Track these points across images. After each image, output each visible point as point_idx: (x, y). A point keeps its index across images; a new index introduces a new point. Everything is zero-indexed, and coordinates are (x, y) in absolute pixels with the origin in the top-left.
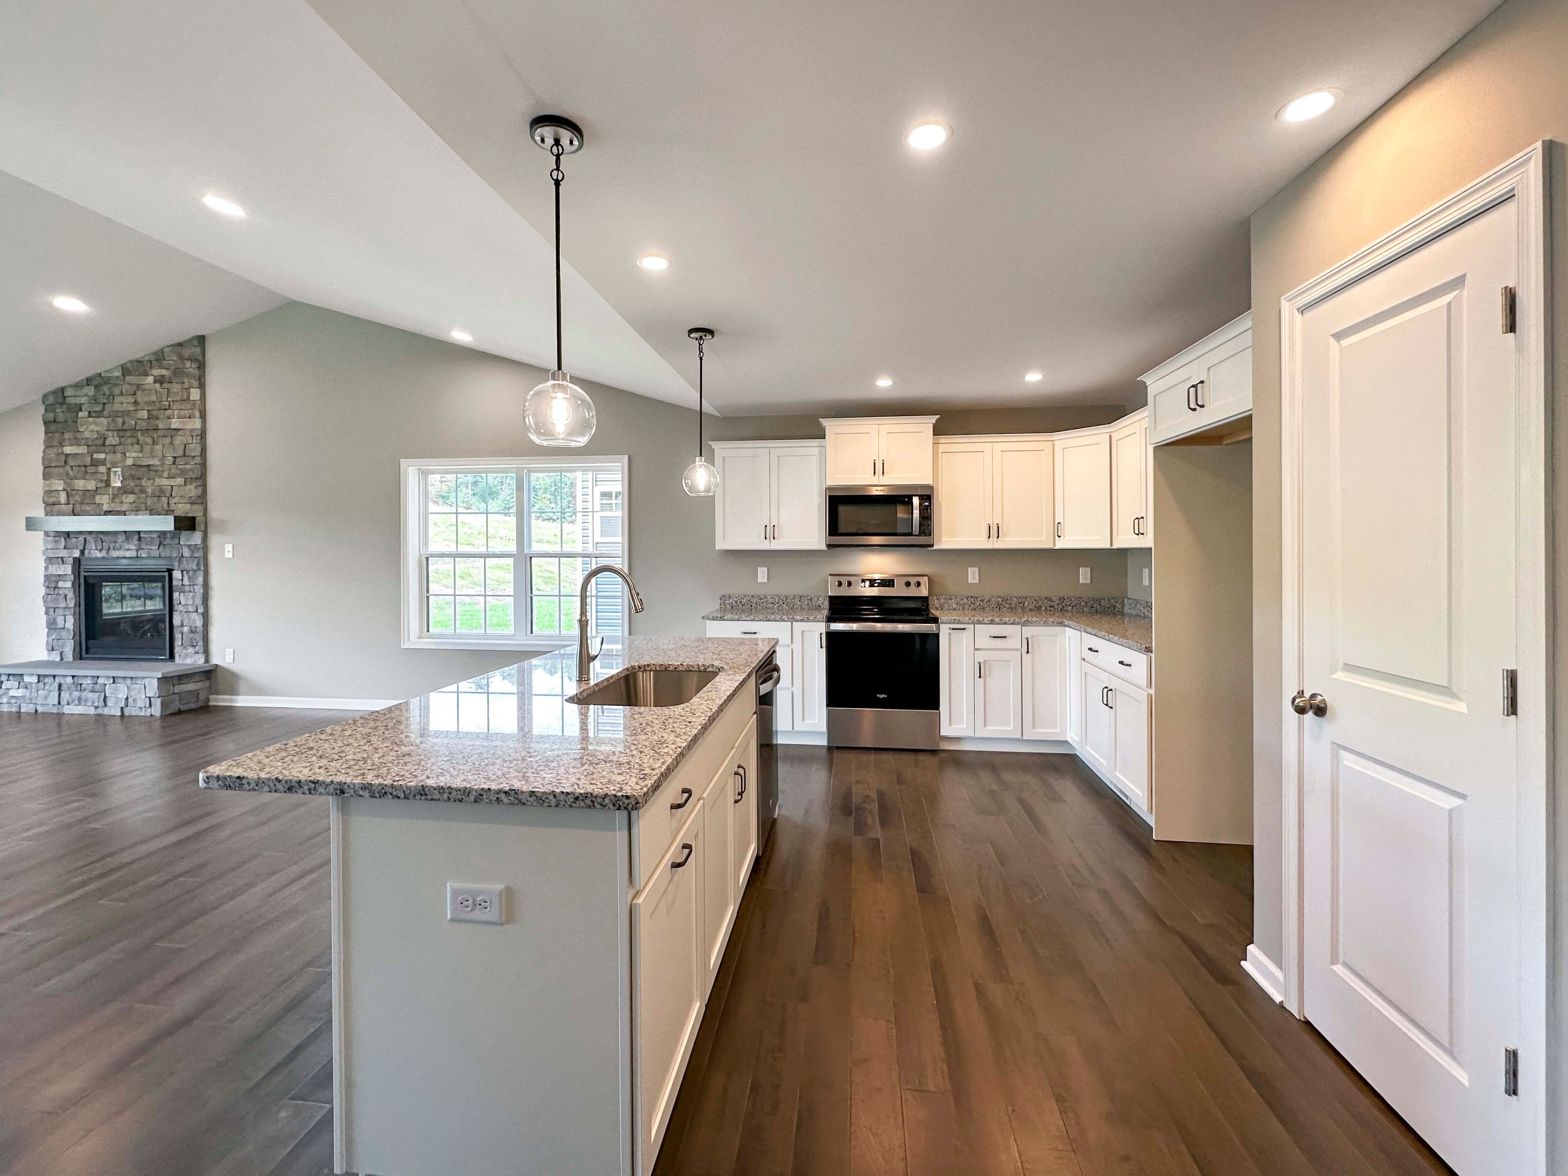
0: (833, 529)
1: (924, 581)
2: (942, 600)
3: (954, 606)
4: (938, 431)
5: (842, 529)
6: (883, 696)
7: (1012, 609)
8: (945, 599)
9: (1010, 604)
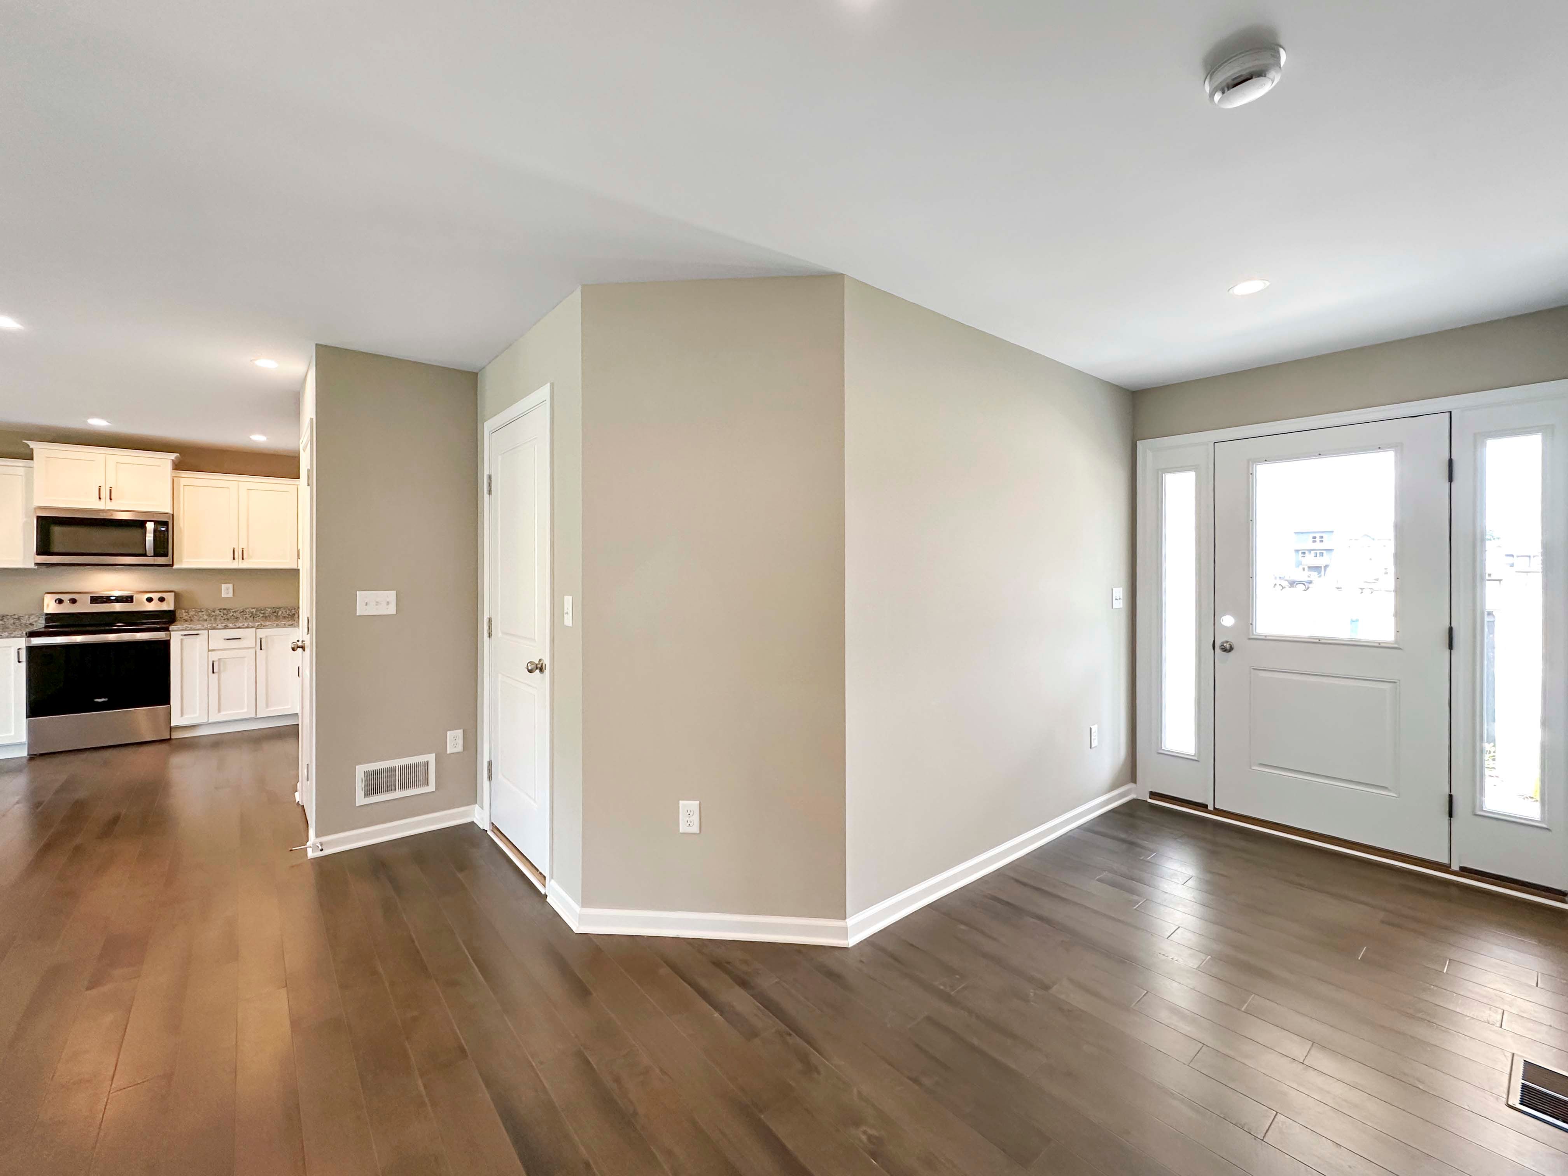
0: (44, 548)
1: (170, 597)
2: (192, 613)
3: (205, 617)
4: (178, 466)
5: (56, 547)
6: (103, 700)
7: (265, 618)
8: (196, 611)
9: (264, 614)
